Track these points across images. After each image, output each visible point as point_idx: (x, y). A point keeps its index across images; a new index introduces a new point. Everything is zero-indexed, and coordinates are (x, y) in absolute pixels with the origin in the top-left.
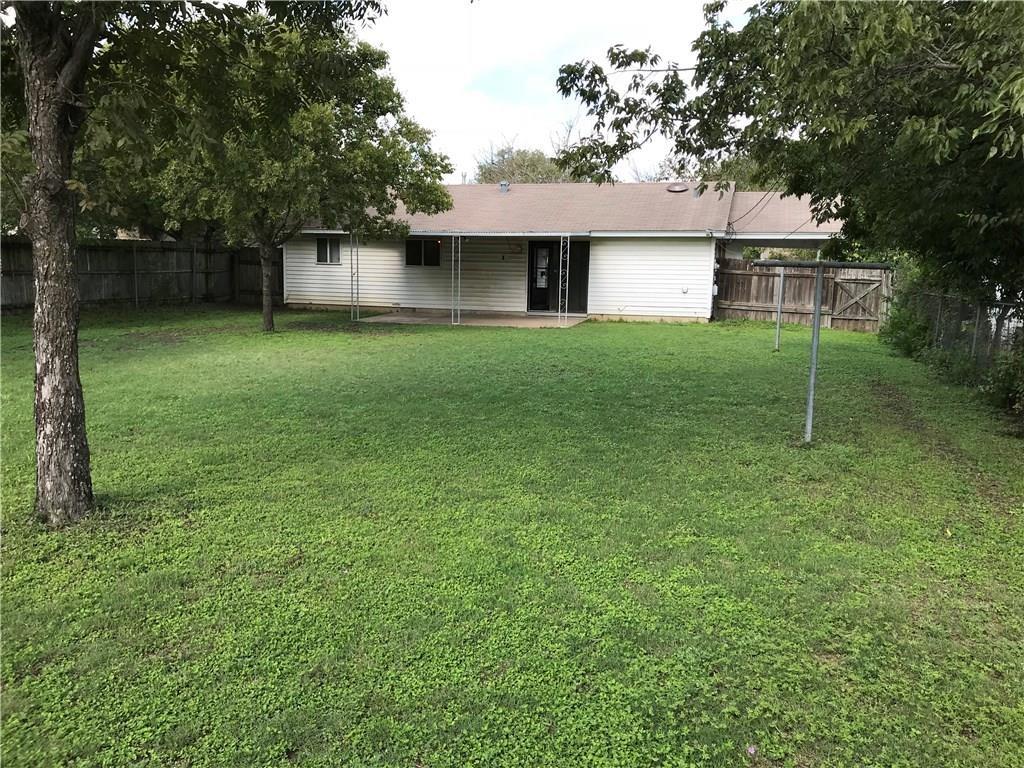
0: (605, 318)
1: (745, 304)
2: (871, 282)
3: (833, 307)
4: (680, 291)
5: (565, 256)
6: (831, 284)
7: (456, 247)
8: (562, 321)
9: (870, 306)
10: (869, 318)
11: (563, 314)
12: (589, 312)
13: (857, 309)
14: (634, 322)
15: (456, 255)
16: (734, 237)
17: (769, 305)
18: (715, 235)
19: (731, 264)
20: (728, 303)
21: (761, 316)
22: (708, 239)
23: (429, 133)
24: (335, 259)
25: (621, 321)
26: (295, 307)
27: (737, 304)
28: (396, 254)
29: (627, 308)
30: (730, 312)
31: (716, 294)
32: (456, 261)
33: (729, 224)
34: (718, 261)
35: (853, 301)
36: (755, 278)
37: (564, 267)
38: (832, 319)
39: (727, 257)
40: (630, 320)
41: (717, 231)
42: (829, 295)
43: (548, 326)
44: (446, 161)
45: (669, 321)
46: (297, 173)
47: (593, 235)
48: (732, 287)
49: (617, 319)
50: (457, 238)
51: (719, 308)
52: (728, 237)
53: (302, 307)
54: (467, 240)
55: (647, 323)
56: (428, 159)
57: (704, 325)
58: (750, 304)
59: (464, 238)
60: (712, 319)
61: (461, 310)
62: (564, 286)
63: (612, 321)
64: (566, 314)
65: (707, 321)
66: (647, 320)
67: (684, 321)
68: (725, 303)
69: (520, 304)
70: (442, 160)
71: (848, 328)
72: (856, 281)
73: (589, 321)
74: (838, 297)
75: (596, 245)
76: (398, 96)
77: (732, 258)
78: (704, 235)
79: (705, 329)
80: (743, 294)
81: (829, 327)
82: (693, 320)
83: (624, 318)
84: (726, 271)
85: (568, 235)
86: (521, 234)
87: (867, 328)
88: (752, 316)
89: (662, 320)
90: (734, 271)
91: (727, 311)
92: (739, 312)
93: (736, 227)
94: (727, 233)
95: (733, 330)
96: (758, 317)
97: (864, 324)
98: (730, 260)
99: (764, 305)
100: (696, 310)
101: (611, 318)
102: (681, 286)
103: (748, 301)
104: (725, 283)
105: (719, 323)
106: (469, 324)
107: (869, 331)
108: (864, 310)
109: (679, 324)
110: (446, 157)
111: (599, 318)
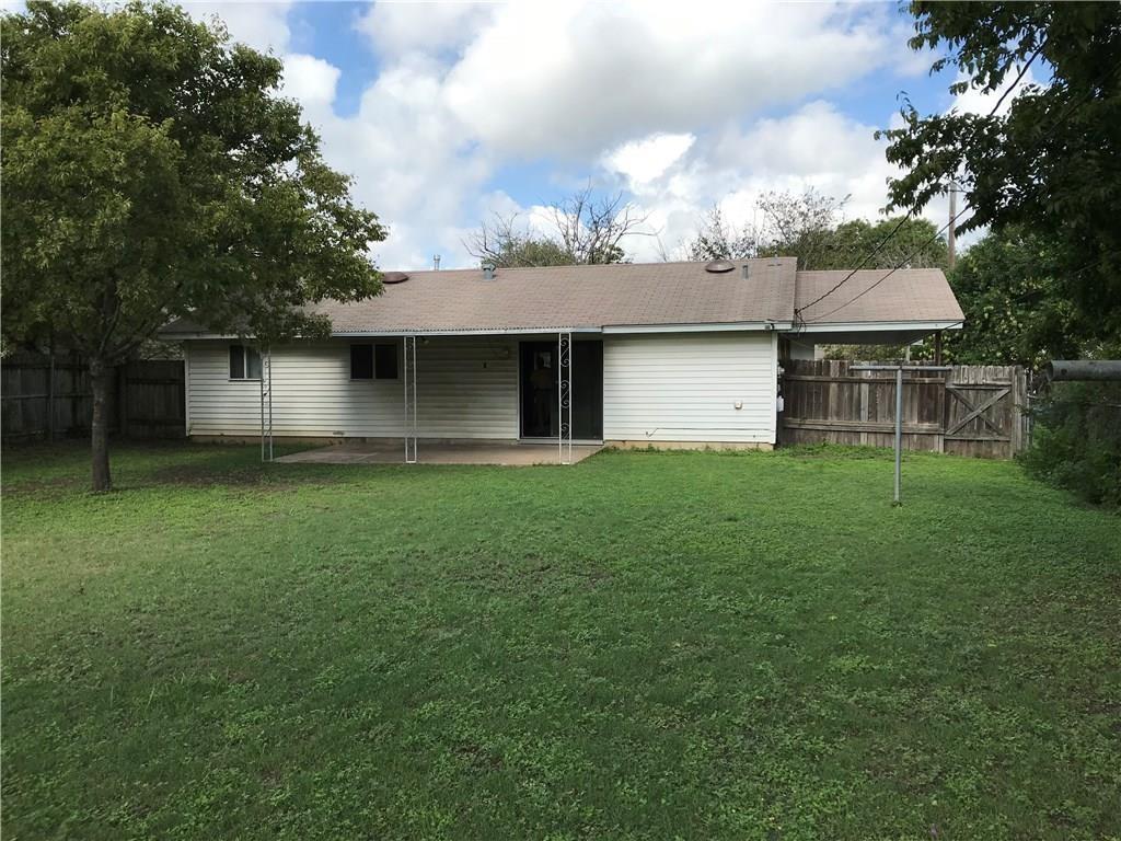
0: (628, 446)
1: (821, 421)
2: (994, 388)
3: (945, 425)
4: (732, 407)
5: (565, 362)
6: (941, 391)
7: (410, 353)
8: (566, 453)
9: (997, 421)
10: (997, 438)
11: (565, 441)
12: (605, 438)
13: (979, 427)
14: (669, 450)
15: (408, 364)
16: (802, 330)
17: (854, 422)
18: (778, 327)
19: (800, 367)
20: (798, 420)
21: (845, 439)
22: (766, 334)
23: (345, 179)
24: (254, 372)
25: (651, 450)
26: (201, 440)
27: (809, 423)
28: (337, 364)
29: (658, 432)
30: (802, 433)
31: (782, 409)
32: (410, 371)
33: (796, 312)
34: (781, 363)
35: (971, 415)
36: (834, 386)
37: (565, 377)
38: (945, 440)
39: (794, 357)
40: (663, 447)
41: (781, 322)
42: (939, 406)
43: (545, 463)
44: (373, 222)
45: (718, 448)
46: (104, 236)
47: (607, 331)
48: (802, 400)
49: (645, 446)
50: (410, 339)
51: (785, 428)
52: (795, 331)
53: (210, 439)
54: (426, 342)
55: (687, 453)
56: (347, 220)
57: (768, 455)
58: (829, 422)
59: (423, 338)
60: (776, 446)
61: (418, 439)
62: (565, 402)
63: (638, 450)
64: (570, 441)
65: (771, 448)
66: (687, 447)
67: (739, 448)
68: (794, 422)
69: (511, 430)
70: (367, 220)
71: (968, 452)
72: (975, 387)
73: (606, 451)
74: (952, 409)
75: (612, 345)
76: (309, 132)
77: (801, 359)
78: (762, 327)
79: (770, 461)
80: (818, 410)
81: (941, 451)
82: (751, 446)
83: (655, 446)
84: (793, 377)
85: (568, 330)
86: (502, 332)
87: (995, 452)
88: (832, 439)
89: (708, 447)
90: (804, 378)
91: (797, 433)
92: (813, 433)
93: (805, 316)
94: (794, 324)
95: (812, 464)
96: (841, 441)
97: (990, 447)
98: (797, 361)
99: (850, 423)
100: (756, 433)
101: (638, 445)
102: (731, 400)
103: (826, 418)
104: (792, 393)
105: (787, 451)
106: (431, 462)
107: (998, 455)
108: (989, 427)
109: (731, 454)
110: (373, 216)
111: (621, 446)
